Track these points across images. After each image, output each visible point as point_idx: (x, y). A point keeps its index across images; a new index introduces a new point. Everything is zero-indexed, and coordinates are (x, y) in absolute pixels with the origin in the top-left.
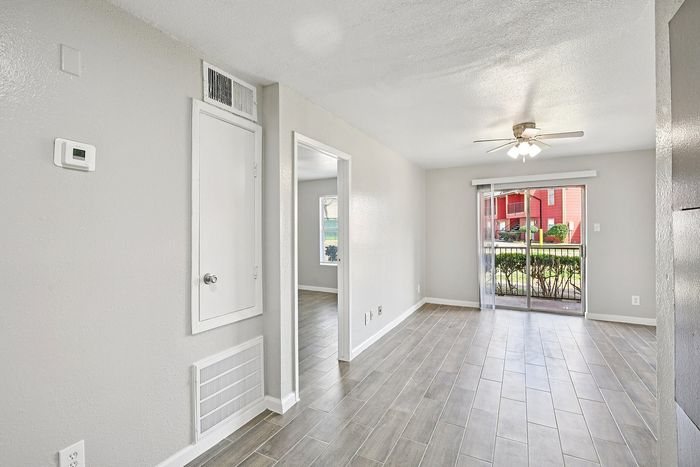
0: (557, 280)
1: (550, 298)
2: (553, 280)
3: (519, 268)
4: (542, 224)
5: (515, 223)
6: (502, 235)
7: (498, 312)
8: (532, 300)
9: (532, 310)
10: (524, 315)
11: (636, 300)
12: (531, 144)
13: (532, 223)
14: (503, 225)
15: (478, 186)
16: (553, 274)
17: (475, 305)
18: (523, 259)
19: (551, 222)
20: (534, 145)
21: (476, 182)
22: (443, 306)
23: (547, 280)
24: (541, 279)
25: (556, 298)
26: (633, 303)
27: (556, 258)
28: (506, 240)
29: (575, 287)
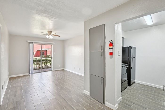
7: (34, 74)
9: (42, 72)
10: (40, 73)
20: (52, 36)
26: (59, 66)
29: (45, 66)
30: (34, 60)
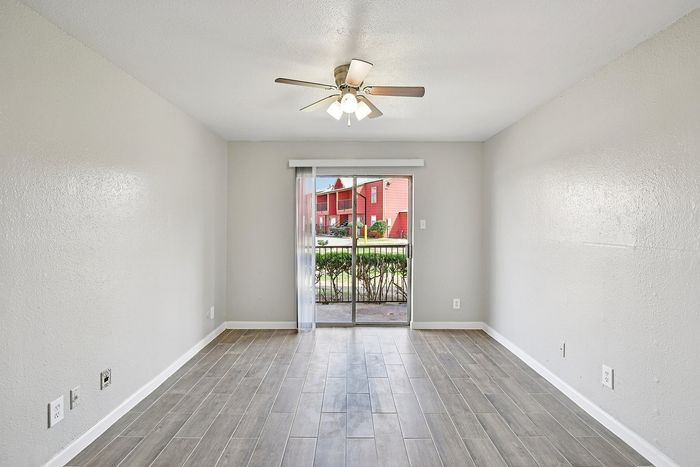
0: (381, 281)
1: (375, 302)
2: (378, 279)
3: (345, 268)
4: (366, 221)
5: (344, 219)
6: (333, 231)
7: (320, 332)
8: (358, 306)
9: (358, 325)
10: (348, 332)
11: (456, 303)
12: (359, 101)
13: (358, 220)
14: (333, 221)
15: (297, 169)
16: (378, 274)
17: (290, 325)
18: (349, 259)
19: (374, 219)
20: (362, 102)
21: (294, 163)
22: (250, 331)
23: (372, 282)
24: (367, 280)
25: (380, 302)
26: (454, 307)
27: (381, 256)
28: (336, 236)
29: (398, 287)
30: (318, 257)
